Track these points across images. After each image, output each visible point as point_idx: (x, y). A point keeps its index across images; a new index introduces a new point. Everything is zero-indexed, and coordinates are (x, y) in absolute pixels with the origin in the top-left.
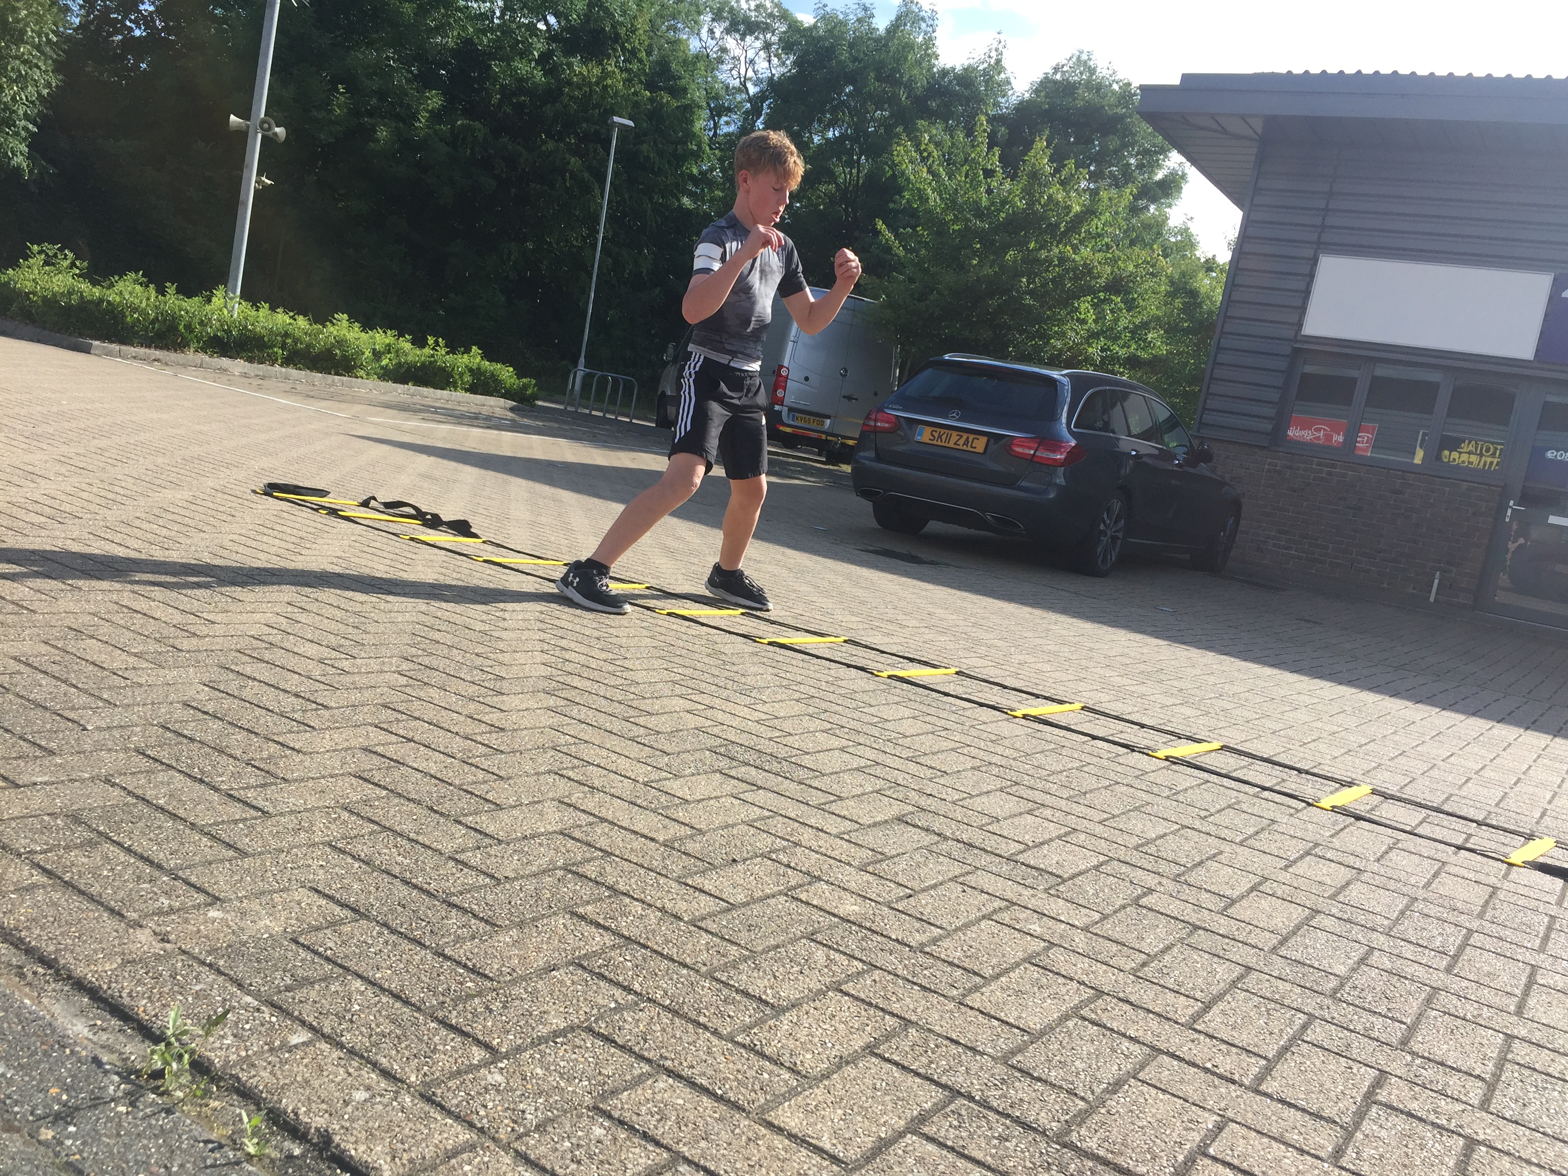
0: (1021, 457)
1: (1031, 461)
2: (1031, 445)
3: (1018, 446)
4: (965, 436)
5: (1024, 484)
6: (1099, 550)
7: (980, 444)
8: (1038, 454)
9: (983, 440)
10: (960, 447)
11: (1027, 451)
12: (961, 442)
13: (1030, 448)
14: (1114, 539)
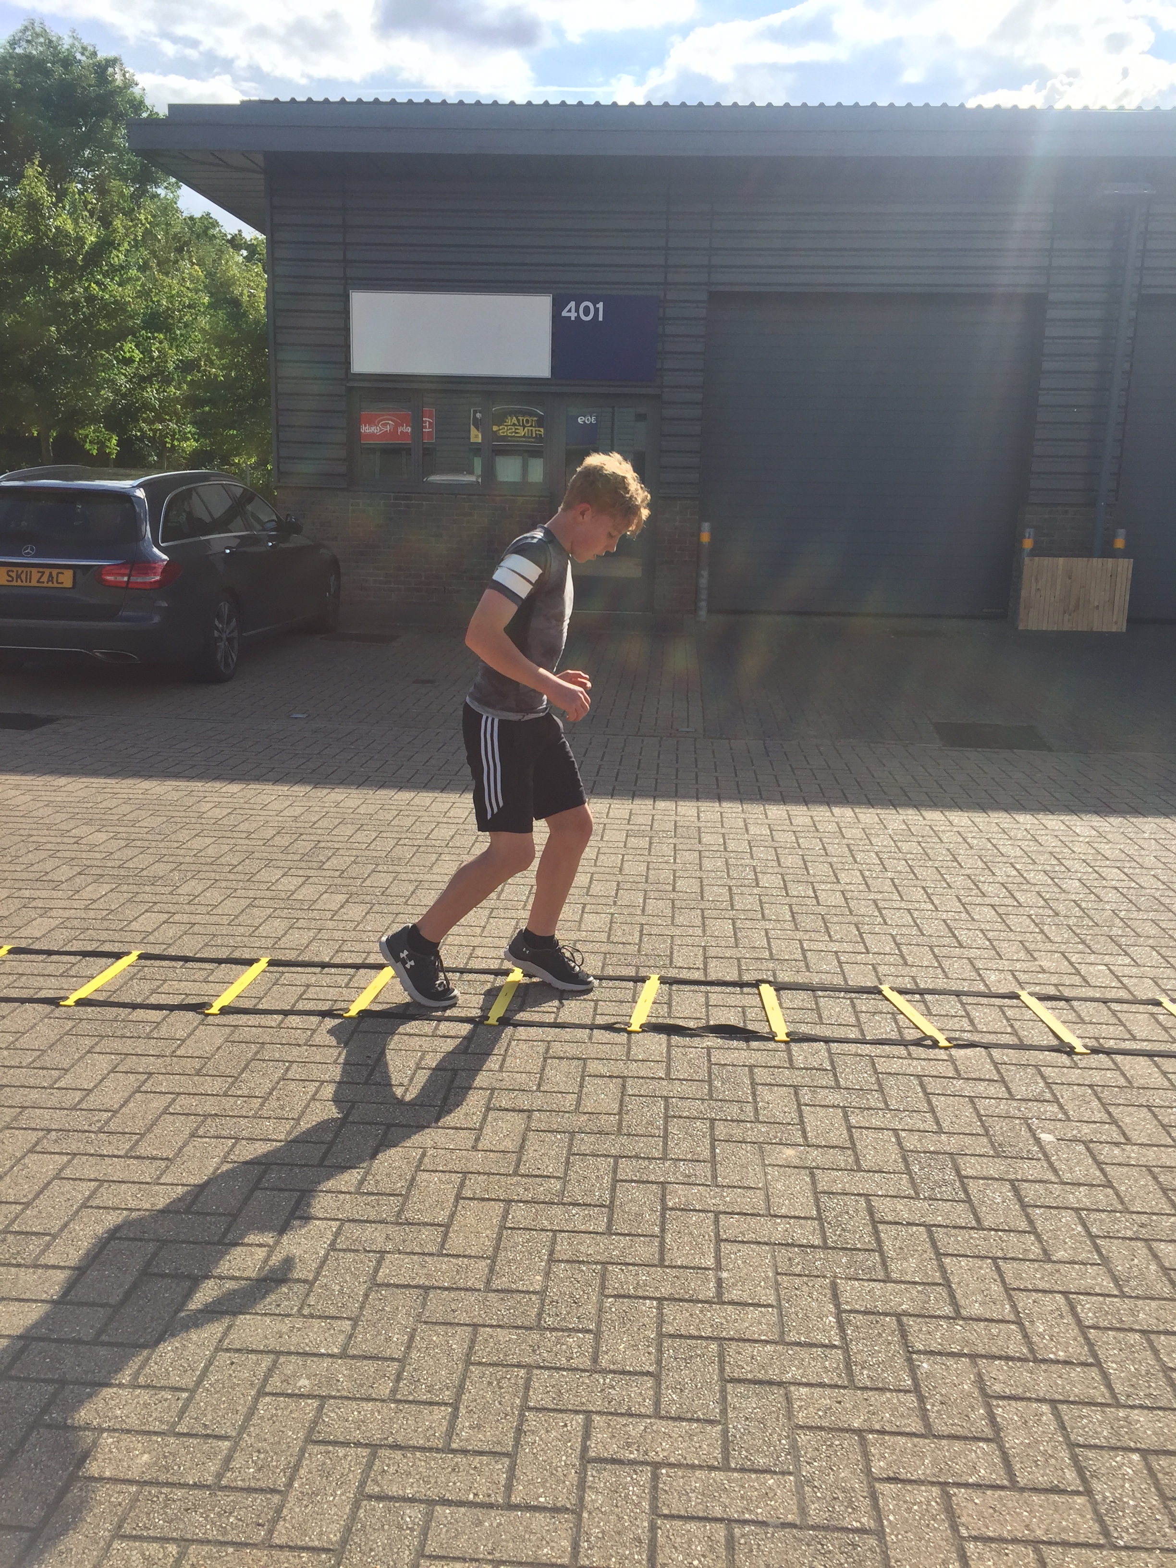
0: (116, 586)
1: (127, 588)
2: (122, 571)
3: (109, 575)
4: (47, 571)
5: (126, 613)
6: (219, 656)
7: (66, 579)
8: (133, 579)
9: (69, 574)
10: (45, 585)
11: (119, 579)
12: (45, 578)
13: (123, 575)
14: (230, 640)
